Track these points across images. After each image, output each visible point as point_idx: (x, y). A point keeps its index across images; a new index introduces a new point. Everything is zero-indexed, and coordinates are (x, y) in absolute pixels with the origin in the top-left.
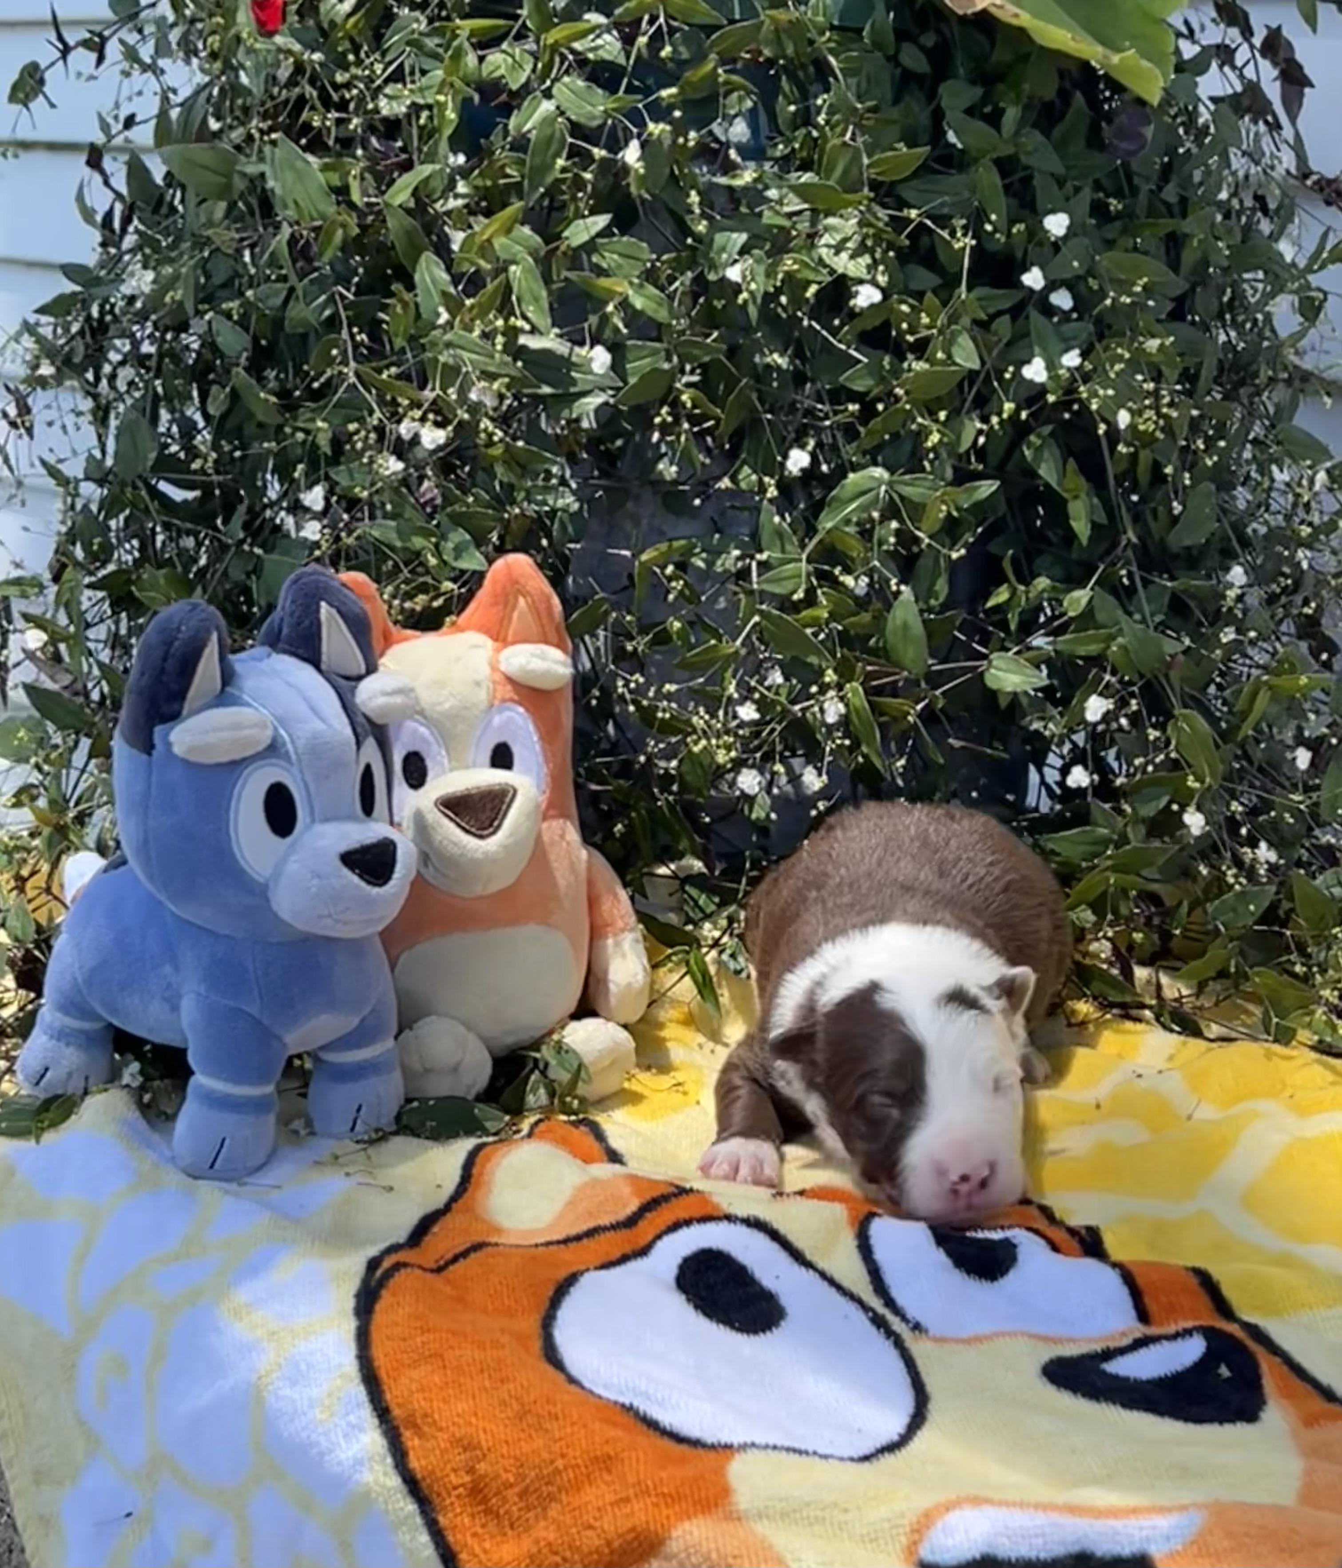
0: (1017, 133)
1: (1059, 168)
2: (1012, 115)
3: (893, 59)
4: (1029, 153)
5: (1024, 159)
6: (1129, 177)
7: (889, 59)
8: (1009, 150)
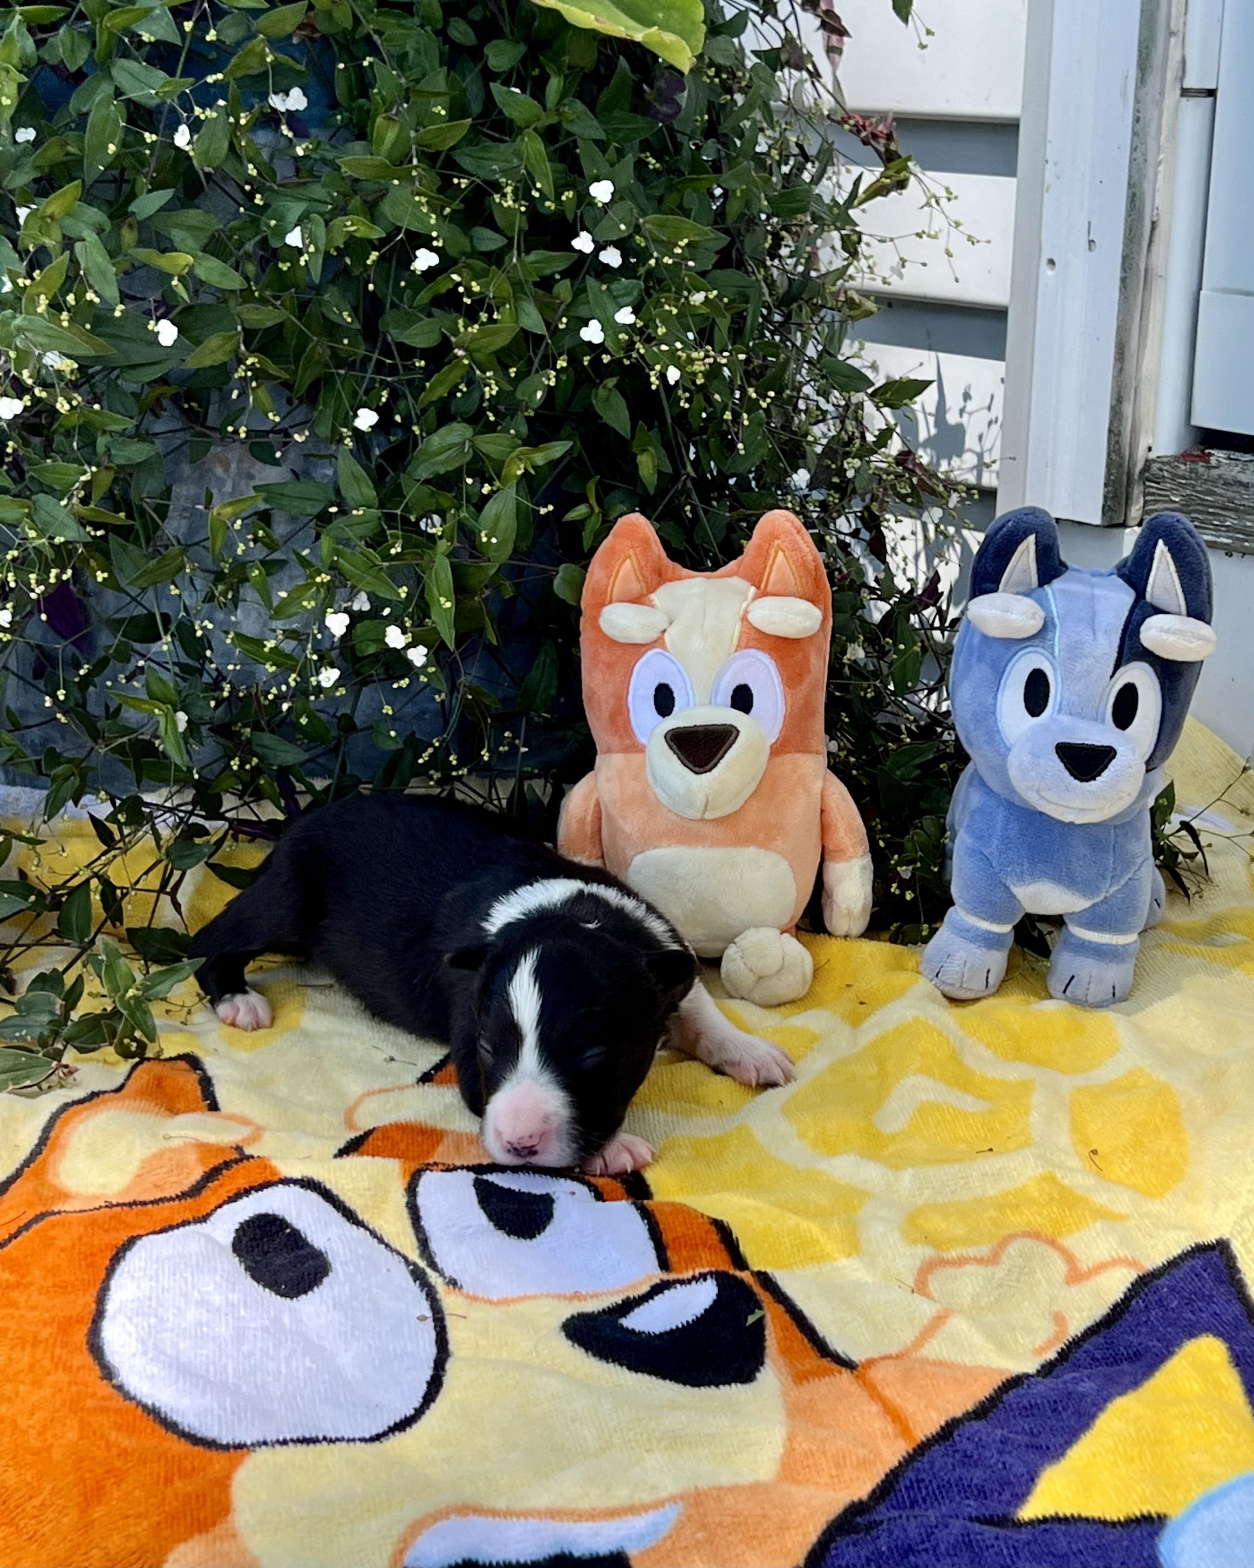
0: (560, 102)
1: (601, 135)
2: (554, 85)
3: (442, 33)
4: (572, 122)
5: (567, 126)
6: (673, 138)
7: (437, 33)
8: (554, 120)
